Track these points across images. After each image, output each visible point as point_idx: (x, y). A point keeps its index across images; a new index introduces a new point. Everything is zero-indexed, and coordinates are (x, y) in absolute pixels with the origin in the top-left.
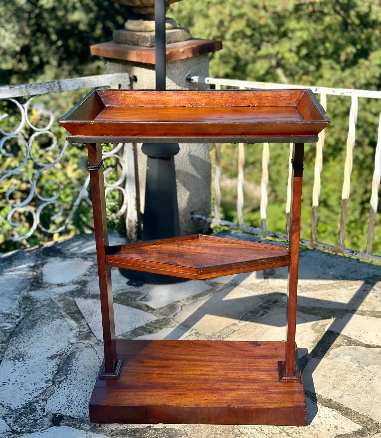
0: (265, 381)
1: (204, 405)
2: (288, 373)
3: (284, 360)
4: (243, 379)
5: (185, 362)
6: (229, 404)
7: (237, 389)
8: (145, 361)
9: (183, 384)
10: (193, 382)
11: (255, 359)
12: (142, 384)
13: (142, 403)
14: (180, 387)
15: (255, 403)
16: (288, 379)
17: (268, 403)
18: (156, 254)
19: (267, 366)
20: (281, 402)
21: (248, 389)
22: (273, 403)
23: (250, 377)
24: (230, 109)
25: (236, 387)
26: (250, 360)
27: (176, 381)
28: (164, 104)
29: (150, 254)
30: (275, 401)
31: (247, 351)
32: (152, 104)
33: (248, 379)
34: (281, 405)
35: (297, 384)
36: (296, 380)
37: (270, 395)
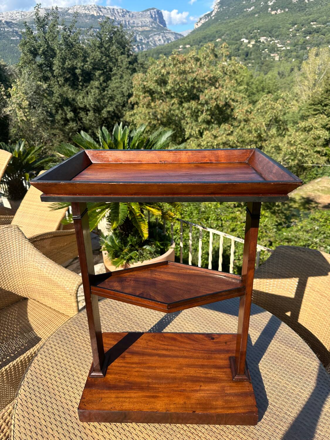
0: (222, 380)
1: (173, 411)
2: (239, 373)
3: (234, 355)
4: (203, 377)
5: (157, 358)
6: (194, 410)
7: (200, 390)
8: (126, 356)
9: (155, 383)
10: (164, 381)
11: (211, 354)
12: (123, 384)
13: (122, 407)
14: (153, 387)
15: (216, 408)
16: (239, 379)
17: (226, 407)
18: (133, 282)
19: (221, 363)
20: (237, 407)
21: (208, 390)
22: (231, 408)
23: (209, 375)
24: (193, 166)
25: (198, 388)
26: (207, 355)
27: (150, 381)
28: (139, 161)
29: (128, 282)
30: (232, 405)
31: (205, 345)
32: (130, 161)
33: (208, 378)
34: (238, 411)
35: (247, 383)
36: (246, 379)
37: (227, 398)
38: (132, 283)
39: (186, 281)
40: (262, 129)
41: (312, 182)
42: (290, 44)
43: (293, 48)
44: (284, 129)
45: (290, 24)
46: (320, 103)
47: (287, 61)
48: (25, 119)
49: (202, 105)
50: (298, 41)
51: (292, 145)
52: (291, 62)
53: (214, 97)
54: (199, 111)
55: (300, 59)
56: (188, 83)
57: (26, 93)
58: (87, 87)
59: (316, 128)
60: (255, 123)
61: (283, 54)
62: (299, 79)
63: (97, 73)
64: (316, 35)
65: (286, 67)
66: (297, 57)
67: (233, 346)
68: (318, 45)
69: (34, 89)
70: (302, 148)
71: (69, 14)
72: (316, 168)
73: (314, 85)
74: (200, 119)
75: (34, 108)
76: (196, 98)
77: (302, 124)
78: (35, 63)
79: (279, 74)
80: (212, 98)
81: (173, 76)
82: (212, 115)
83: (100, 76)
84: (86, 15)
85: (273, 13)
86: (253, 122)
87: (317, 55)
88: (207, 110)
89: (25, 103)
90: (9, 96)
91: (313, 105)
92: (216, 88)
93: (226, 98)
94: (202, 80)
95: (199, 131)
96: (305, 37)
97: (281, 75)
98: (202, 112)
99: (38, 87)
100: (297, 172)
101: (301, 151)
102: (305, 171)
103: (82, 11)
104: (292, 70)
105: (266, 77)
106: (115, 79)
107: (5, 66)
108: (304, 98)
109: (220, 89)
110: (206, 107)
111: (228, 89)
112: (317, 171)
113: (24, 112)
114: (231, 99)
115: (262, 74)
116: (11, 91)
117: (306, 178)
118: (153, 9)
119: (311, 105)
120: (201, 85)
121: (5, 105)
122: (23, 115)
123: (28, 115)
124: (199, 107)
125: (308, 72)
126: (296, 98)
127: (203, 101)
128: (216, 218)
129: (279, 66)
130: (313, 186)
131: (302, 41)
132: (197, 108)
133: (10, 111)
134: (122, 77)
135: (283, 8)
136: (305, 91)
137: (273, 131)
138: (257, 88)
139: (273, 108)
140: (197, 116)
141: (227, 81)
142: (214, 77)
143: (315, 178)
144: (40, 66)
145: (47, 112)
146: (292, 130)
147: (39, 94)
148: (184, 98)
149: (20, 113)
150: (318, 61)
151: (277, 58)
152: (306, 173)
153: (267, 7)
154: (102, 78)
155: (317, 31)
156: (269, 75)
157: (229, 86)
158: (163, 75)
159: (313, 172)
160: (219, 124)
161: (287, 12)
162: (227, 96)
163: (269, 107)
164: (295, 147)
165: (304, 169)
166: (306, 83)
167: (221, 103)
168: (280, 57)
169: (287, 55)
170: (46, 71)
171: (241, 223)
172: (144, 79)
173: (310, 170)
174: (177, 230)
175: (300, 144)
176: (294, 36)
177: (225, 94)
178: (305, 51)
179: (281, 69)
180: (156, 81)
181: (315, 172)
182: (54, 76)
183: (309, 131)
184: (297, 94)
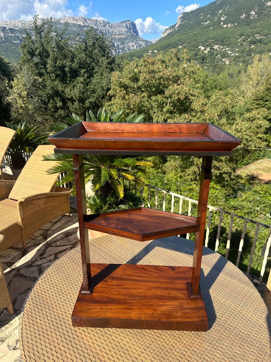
0: (181, 298)
1: (143, 319)
2: (194, 293)
3: (190, 281)
4: (167, 296)
5: (131, 282)
6: (159, 318)
7: (164, 305)
8: (108, 280)
9: (130, 300)
10: (137, 298)
11: (173, 280)
12: (106, 300)
13: (105, 316)
14: (129, 302)
15: (176, 318)
16: (194, 298)
17: (184, 317)
19: (181, 286)
20: (192, 317)
21: (170, 305)
22: (187, 318)
23: (171, 295)
24: (162, 134)
25: (163, 304)
26: (170, 281)
27: (126, 298)
28: (122, 130)
29: (112, 220)
30: (188, 316)
31: (168, 274)
32: (115, 130)
33: (170, 297)
34: (193, 320)
35: (200, 301)
36: (199, 298)
37: (185, 311)
38: (115, 221)
39: (155, 221)
40: (215, 118)
41: (255, 162)
42: (238, 52)
43: (240, 54)
44: (233, 119)
45: (238, 35)
46: (262, 99)
47: (236, 65)
48: (23, 106)
49: (167, 98)
50: (245, 49)
51: (239, 132)
52: (239, 65)
53: (176, 92)
54: (164, 103)
55: (246, 63)
56: (156, 81)
57: (25, 85)
58: (74, 82)
59: (259, 119)
60: (209, 114)
61: (232, 60)
62: (245, 79)
63: (83, 71)
64: (259, 45)
65: (234, 69)
66: (244, 62)
67: (190, 275)
68: (261, 53)
69: (32, 81)
70: (247, 135)
71: (60, 24)
72: (258, 151)
73: (258, 84)
74: (165, 110)
75: (31, 97)
76: (162, 92)
77: (247, 115)
78: (33, 61)
79: (229, 75)
80: (175, 93)
81: (143, 75)
82: (174, 106)
83: (84, 73)
84: (74, 25)
85: (225, 26)
86: (207, 113)
87: (260, 60)
88: (171, 102)
89: (24, 93)
90: (11, 87)
91: (256, 100)
92: (178, 85)
93: (187, 93)
94: (167, 78)
95: (164, 119)
96: (251, 46)
97: (231, 76)
98: (166, 104)
99: (35, 80)
100: (243, 154)
101: (246, 137)
102: (249, 154)
103: (71, 22)
104: (240, 72)
105: (218, 77)
106: (97, 76)
107: (9, 63)
108: (249, 94)
109: (181, 85)
110: (169, 100)
111: (187, 86)
112: (259, 154)
113: (23, 101)
114: (190, 94)
115: (215, 75)
116: (13, 83)
117: (250, 159)
118: (128, 21)
119: (254, 100)
120: (166, 83)
121: (8, 94)
122: (22, 102)
123: (26, 103)
124: (164, 100)
125: (252, 74)
126: (242, 95)
127: (168, 95)
128: (176, 189)
129: (229, 69)
130: (255, 166)
131: (248, 49)
132: (162, 100)
133: (12, 99)
134: (102, 75)
135: (233, 23)
136: (250, 89)
137: (224, 120)
138: (211, 86)
139: (223, 102)
140: (163, 107)
141: (187, 80)
142: (177, 76)
143: (257, 160)
144: (37, 64)
145: (42, 100)
146: (239, 120)
147: (35, 86)
148: (152, 92)
149: (20, 101)
150: (261, 65)
151: (227, 63)
152: (250, 155)
153: (220, 21)
154: (86, 75)
155: (260, 41)
156: (221, 76)
157: (188, 83)
158: (135, 74)
159: (256, 154)
160: (180, 114)
161: (236, 26)
162: (187, 92)
163: (220, 100)
164: (241, 133)
165: (248, 152)
166: (251, 83)
167: (182, 97)
168: (230, 62)
169: (236, 60)
170: (41, 68)
171: (197, 193)
172: (120, 76)
173: (253, 152)
174: (144, 198)
175: (245, 131)
176: (242, 45)
177: (185, 90)
178: (250, 57)
179: (231, 71)
180: (130, 78)
181: (257, 154)
182: (47, 73)
183: (252, 121)
184: (243, 91)
